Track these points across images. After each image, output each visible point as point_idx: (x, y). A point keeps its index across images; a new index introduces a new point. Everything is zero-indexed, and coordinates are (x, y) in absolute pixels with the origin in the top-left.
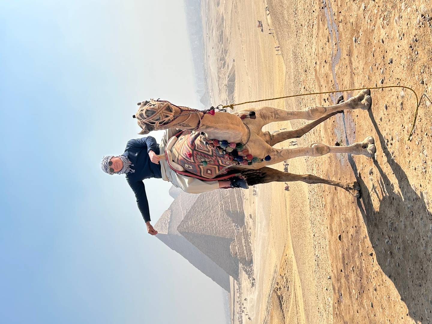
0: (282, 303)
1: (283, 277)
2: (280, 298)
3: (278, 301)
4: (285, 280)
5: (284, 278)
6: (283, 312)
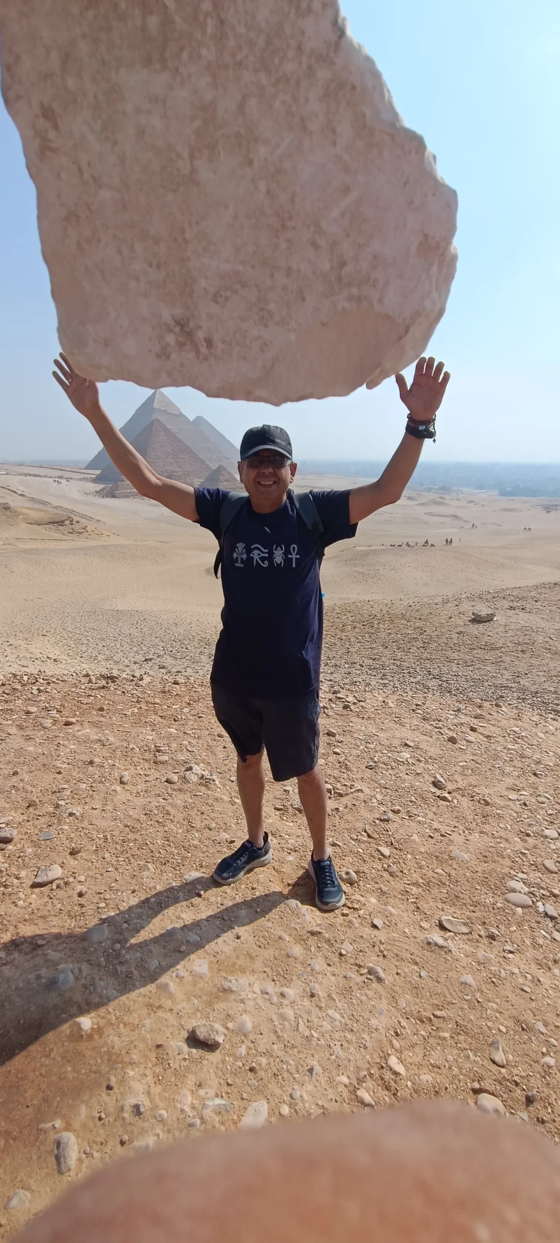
0: (55, 525)
1: (85, 529)
2: (61, 523)
3: (58, 520)
4: (81, 531)
5: (83, 530)
6: (47, 524)
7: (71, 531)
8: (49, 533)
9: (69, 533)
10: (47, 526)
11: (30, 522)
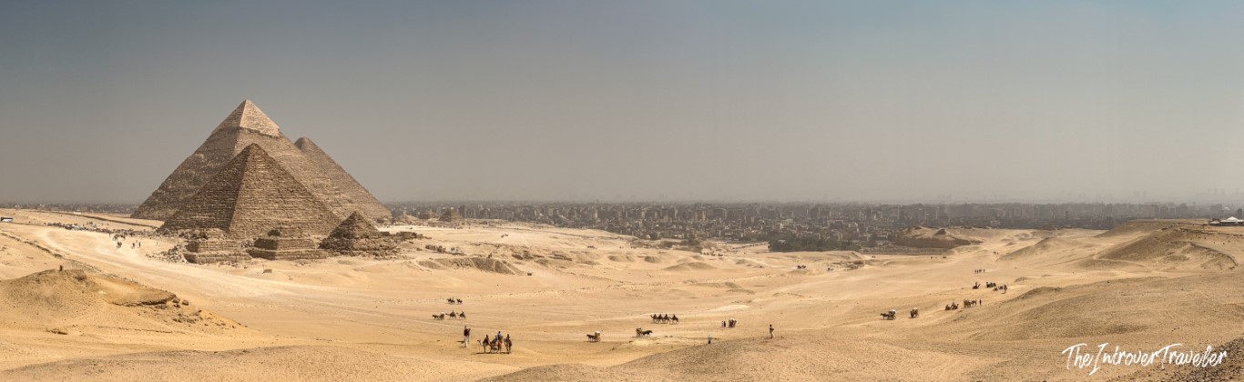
1: (198, 315)
2: (161, 304)
6: (139, 305)
7: (178, 318)
8: (143, 319)
9: (175, 320)
10: (140, 308)
11: (114, 301)
